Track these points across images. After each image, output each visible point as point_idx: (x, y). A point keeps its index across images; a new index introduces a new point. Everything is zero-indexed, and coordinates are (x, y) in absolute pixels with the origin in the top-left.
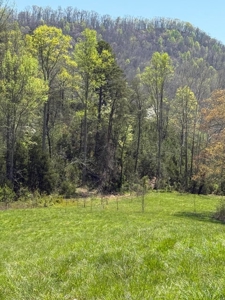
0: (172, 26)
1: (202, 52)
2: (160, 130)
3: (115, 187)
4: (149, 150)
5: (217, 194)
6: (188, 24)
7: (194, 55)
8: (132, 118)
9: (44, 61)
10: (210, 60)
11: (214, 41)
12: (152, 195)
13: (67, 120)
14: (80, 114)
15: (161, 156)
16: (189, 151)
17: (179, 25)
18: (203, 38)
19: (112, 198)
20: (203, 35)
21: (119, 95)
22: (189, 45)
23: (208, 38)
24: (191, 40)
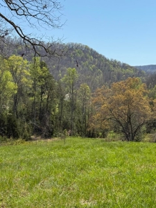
0: (78, 47)
1: (94, 62)
2: (72, 106)
3: (50, 135)
4: (66, 116)
5: (101, 137)
6: (86, 46)
7: (90, 63)
8: (58, 101)
9: (14, 73)
10: (99, 66)
11: (101, 56)
12: (68, 138)
13: (24, 101)
14: (31, 99)
15: (73, 119)
16: (87, 116)
17: (82, 47)
18: (94, 54)
19: (49, 140)
20: (95, 52)
21: (51, 89)
22: (87, 58)
23: (97, 54)
24: (88, 55)
